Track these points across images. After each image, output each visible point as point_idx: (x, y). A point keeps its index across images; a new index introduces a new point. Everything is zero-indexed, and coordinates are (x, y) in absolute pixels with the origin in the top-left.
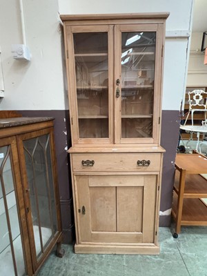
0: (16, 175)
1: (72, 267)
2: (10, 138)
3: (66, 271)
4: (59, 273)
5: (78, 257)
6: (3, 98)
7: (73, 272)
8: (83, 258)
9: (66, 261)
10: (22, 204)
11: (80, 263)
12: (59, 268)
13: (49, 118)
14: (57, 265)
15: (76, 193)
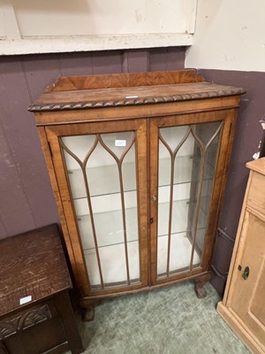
0: (140, 174)
1: (200, 321)
2: (136, 122)
3: (192, 317)
4: (185, 311)
5: (216, 319)
6: (189, 46)
7: (198, 327)
8: (221, 327)
9: (200, 308)
10: (144, 211)
11: (214, 327)
12: (188, 305)
13: (236, 90)
14: (188, 300)
15: (243, 240)
